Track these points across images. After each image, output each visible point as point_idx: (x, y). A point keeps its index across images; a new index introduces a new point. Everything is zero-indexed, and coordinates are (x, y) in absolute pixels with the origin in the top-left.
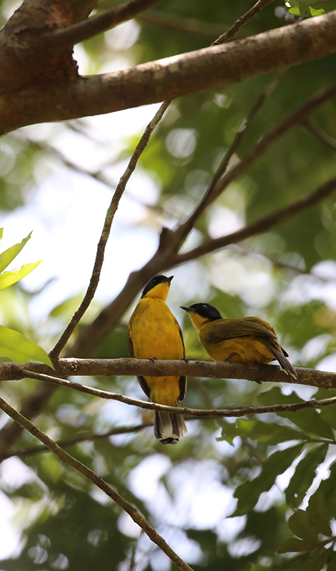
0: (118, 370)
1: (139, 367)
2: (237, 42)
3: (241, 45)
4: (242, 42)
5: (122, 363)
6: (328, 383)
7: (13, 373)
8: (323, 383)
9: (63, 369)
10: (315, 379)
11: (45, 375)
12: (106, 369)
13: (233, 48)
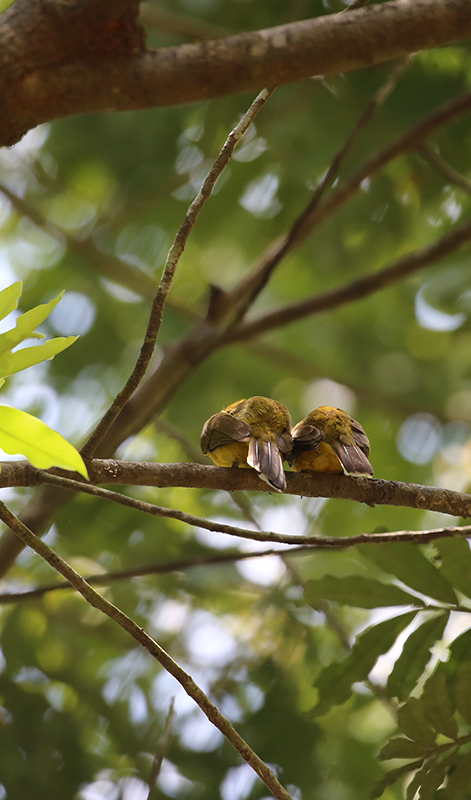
0: (174, 478)
1: (204, 477)
2: (370, 9)
3: (375, 13)
4: (377, 7)
5: (180, 470)
6: (467, 510)
7: (27, 476)
8: (460, 510)
9: (97, 473)
10: (449, 503)
11: (73, 481)
12: (157, 477)
13: (364, 16)
